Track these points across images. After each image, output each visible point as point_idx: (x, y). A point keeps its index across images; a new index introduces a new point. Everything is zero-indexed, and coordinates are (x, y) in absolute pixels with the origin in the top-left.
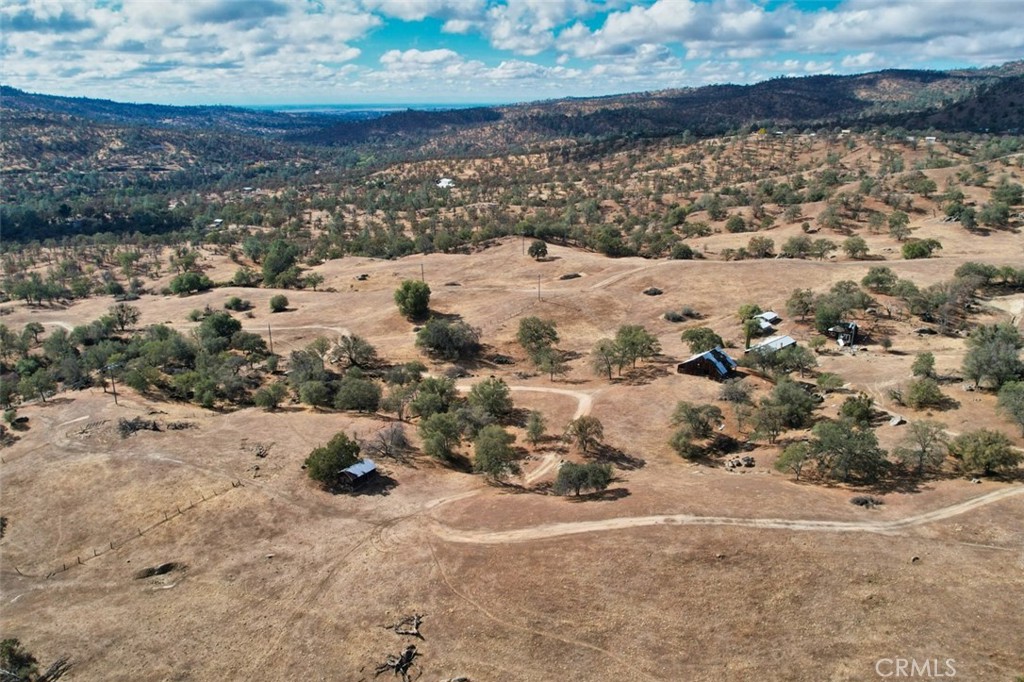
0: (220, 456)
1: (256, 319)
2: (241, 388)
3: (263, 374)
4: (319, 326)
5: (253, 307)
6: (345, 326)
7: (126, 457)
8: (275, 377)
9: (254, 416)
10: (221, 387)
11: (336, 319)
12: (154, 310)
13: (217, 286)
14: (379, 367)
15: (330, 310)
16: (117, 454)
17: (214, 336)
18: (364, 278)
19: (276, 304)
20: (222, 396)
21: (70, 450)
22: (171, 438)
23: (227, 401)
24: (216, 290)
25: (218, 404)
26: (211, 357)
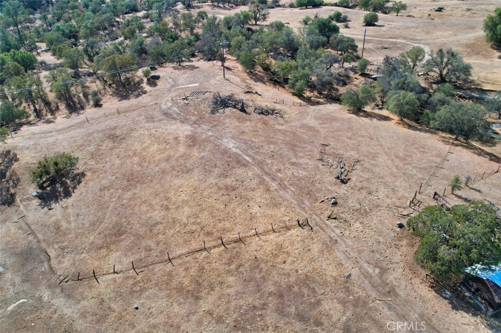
0: (293, 164)
1: (350, 29)
2: (330, 83)
3: (351, 74)
4: (404, 41)
5: (350, 21)
6: (428, 44)
7: (204, 137)
8: (362, 79)
9: (337, 115)
10: (313, 79)
11: (418, 38)
12: (281, 15)
13: (326, 5)
14: (469, 89)
15: (413, 30)
16: (199, 130)
17: (316, 34)
18: (440, 10)
19: (368, 19)
20: (312, 87)
21: (167, 114)
22: (253, 123)
23: (316, 93)
24: (324, 8)
25: (308, 94)
26: (310, 51)
